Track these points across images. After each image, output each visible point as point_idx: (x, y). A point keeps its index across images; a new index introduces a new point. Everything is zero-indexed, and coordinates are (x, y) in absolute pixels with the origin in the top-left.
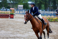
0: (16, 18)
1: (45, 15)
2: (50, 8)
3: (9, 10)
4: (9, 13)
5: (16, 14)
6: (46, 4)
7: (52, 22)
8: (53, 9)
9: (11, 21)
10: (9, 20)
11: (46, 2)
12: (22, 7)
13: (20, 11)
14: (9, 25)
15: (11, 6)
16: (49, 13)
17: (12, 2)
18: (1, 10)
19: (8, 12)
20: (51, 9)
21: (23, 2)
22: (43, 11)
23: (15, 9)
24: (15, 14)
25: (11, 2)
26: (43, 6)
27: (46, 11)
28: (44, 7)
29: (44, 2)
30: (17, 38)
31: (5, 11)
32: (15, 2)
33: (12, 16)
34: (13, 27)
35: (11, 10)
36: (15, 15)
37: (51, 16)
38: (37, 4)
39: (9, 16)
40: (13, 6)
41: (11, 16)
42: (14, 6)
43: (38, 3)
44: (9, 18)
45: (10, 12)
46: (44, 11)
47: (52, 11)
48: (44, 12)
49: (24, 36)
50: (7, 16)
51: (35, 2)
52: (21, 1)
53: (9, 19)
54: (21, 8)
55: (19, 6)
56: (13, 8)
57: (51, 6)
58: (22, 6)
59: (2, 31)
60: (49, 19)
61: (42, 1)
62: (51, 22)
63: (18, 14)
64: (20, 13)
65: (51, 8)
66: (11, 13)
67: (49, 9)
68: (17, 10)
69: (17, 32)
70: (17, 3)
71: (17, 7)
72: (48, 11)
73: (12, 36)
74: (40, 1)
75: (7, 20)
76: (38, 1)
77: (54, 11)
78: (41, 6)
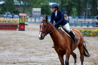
0: (28, 29)
1: (78, 25)
2: (87, 13)
3: (17, 17)
4: (18, 22)
5: (29, 23)
6: (79, 7)
7: (90, 36)
8: (91, 15)
9: (20, 34)
10: (18, 33)
11: (80, 3)
12: (39, 12)
13: (35, 19)
14: (18, 41)
15: (20, 9)
16: (85, 21)
17: (22, 3)
18: (4, 17)
19: (16, 19)
20: (88, 15)
21: (42, 4)
22: (74, 18)
23: (28, 15)
24: (27, 23)
25: (20, 3)
26: (74, 9)
27: (79, 18)
28: (77, 11)
29: (77, 4)
30: (30, 64)
31: (10, 18)
32: (27, 4)
33: (22, 27)
34: (24, 45)
35: (20, 17)
36: (27, 25)
37: (88, 26)
38: (64, 7)
39: (17, 26)
40: (24, 9)
41: (20, 26)
42: (26, 11)
43: (66, 4)
44: (18, 29)
45: (18, 19)
46: (77, 18)
47: (89, 18)
48: (76, 20)
49: (42, 60)
50: (13, 26)
51: (60, 2)
52: (38, 2)
53: (17, 31)
54: (37, 14)
55: (35, 9)
56: (24, 12)
57: (89, 10)
58: (39, 10)
59: (6, 51)
60: (86, 31)
61: (72, 2)
62: (88, 36)
63: (33, 23)
64: (35, 22)
65: (89, 13)
66: (21, 22)
67: (86, 15)
68: (31, 17)
69: (31, 54)
70: (30, 6)
71: (31, 11)
72: (82, 18)
73: (22, 59)
74: (69, 2)
75: (14, 34)
76: (66, 1)
77: (93, 18)
78: (71, 10)
